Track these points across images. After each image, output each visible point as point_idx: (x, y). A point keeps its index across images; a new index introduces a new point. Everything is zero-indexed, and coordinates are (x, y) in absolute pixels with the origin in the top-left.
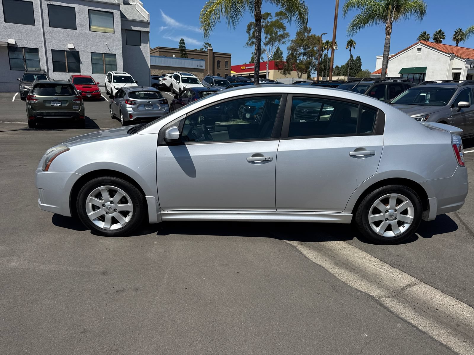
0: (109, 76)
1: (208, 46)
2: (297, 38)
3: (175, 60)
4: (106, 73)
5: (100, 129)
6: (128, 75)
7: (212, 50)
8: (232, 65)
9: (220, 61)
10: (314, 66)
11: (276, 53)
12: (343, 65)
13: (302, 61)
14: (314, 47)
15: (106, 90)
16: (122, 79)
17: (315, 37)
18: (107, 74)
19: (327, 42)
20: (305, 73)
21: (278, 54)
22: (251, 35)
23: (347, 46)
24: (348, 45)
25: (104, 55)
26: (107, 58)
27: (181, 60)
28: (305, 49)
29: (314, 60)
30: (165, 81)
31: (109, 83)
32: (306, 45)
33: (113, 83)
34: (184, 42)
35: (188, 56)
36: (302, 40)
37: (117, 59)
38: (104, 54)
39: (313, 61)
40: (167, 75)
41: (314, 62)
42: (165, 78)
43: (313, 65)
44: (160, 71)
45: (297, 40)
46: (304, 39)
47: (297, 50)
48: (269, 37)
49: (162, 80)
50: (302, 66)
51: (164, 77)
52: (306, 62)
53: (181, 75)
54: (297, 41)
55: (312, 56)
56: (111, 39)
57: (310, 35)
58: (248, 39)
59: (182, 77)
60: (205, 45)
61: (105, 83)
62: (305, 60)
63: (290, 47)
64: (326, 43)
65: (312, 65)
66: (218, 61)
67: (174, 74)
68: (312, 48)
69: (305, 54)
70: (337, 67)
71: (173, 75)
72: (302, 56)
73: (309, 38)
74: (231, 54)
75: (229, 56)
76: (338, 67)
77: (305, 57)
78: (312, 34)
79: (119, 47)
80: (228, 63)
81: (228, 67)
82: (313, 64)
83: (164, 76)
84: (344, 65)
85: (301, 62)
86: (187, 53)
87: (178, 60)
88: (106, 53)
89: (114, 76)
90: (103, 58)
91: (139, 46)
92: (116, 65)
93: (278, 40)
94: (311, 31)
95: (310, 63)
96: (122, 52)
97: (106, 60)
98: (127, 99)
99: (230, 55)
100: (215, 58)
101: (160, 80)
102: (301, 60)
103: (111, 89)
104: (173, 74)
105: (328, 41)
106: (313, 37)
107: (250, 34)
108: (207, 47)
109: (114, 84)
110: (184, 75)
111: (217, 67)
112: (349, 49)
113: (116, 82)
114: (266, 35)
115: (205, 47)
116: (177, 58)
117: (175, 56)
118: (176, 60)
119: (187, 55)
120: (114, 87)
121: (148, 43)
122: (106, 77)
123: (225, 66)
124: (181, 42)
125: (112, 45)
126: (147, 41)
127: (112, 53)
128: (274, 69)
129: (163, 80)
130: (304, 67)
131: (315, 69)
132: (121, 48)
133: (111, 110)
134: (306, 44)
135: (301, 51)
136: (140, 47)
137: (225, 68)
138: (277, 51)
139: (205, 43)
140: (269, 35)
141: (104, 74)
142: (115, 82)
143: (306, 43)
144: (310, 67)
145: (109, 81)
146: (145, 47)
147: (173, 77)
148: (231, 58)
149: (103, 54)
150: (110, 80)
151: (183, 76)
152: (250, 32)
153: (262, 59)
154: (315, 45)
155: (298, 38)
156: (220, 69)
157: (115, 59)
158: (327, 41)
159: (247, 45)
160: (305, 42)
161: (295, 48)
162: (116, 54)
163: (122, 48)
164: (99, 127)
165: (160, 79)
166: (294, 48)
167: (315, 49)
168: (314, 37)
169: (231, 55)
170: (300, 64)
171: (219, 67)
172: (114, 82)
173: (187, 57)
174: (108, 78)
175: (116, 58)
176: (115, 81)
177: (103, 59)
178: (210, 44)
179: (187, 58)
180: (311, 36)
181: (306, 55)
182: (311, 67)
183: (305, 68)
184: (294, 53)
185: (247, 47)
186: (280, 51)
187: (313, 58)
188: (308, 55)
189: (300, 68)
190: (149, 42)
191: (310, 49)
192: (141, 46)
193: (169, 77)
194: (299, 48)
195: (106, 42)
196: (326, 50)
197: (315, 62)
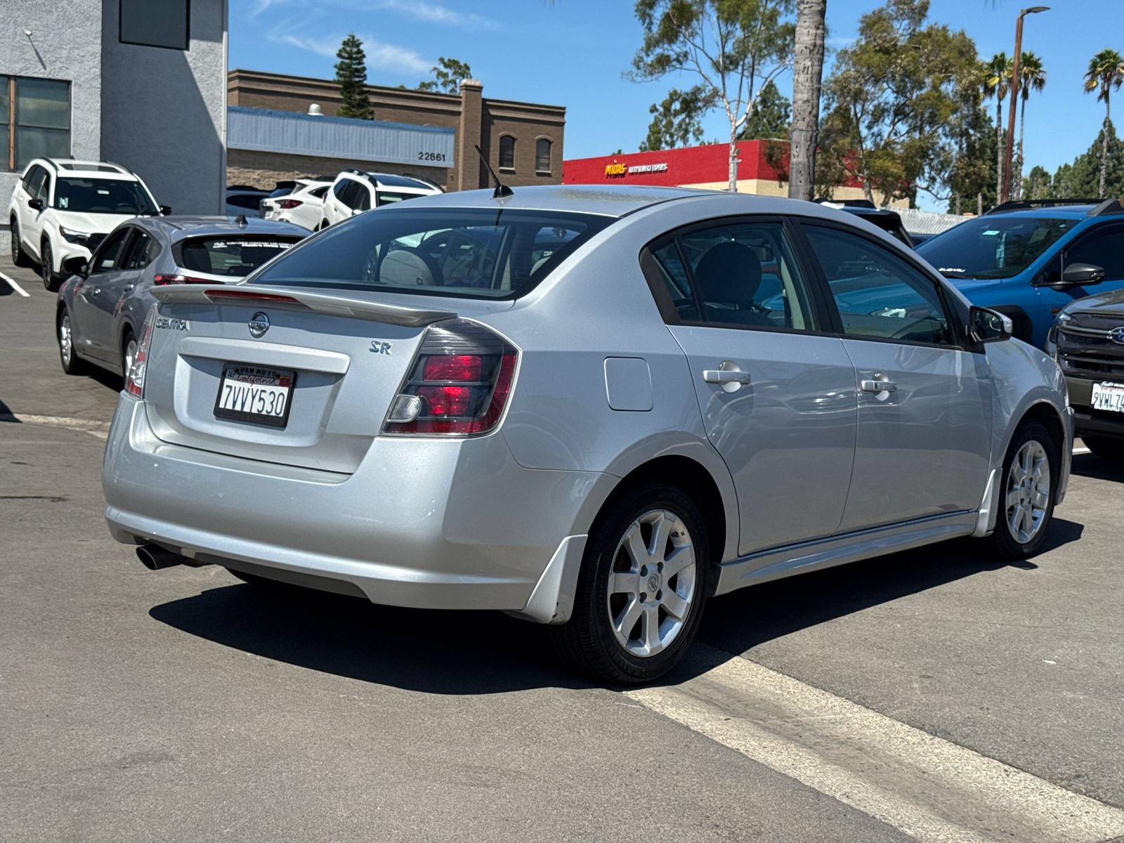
0: (36, 180)
1: (455, 73)
2: (863, 43)
3: (318, 125)
4: (17, 169)
5: (17, 421)
6: (124, 176)
7: (479, 89)
8: (566, 158)
9: (514, 140)
10: (944, 165)
11: (759, 108)
12: (1066, 166)
13: (888, 144)
14: (942, 83)
15: (13, 242)
16: (100, 192)
17: (946, 37)
18: (23, 168)
19: (999, 63)
20: (901, 197)
21: (771, 113)
22: (655, 29)
23: (1092, 80)
24: (1093, 73)
25: (12, 83)
26: (30, 96)
27: (346, 127)
28: (900, 91)
29: (944, 139)
30: (295, 213)
31: (36, 212)
32: (907, 74)
33: (54, 211)
34: (360, 52)
35: (376, 113)
36: (887, 52)
37: (73, 105)
38: (16, 78)
39: (941, 144)
40: (304, 186)
41: (943, 148)
42: (292, 197)
43: (942, 159)
44: (249, 175)
45: (864, 50)
46: (895, 45)
47: (863, 97)
48: (739, 34)
49: (277, 207)
50: (888, 164)
51: (288, 193)
52: (908, 148)
53: (375, 185)
54: (865, 56)
55: (933, 121)
56: (50, 12)
57: (924, 28)
58: (643, 44)
59: (379, 194)
60: (442, 68)
61: (13, 211)
62: (902, 138)
63: (835, 82)
64: (992, 66)
65: (935, 162)
66: (503, 138)
67: (337, 181)
68: (935, 88)
69: (900, 113)
70: (1038, 173)
71: (332, 185)
72: (888, 121)
73: (920, 43)
74: (564, 109)
75: (554, 116)
76: (1045, 175)
77: (902, 127)
78: (932, 23)
79: (89, 48)
80: (548, 147)
81: (548, 165)
82: (938, 156)
83: (289, 186)
84: (1071, 164)
85: (884, 148)
86: (373, 99)
87: (331, 127)
88: (22, 74)
89: (59, 180)
90: (7, 98)
91: (181, 49)
92: (68, 131)
93: (776, 51)
94: (929, 13)
95: (924, 155)
96: (98, 71)
97: (21, 105)
98: (167, 272)
99: (560, 112)
100: (492, 128)
101: (270, 209)
102: (885, 137)
103: (45, 239)
104: (332, 179)
105: (1003, 55)
106: (938, 39)
107: (651, 23)
108: (451, 77)
109: (58, 218)
110: (386, 183)
111: (501, 165)
112: (1098, 91)
113: (70, 209)
114: (723, 29)
115: (442, 80)
116: (325, 117)
117: (321, 110)
118: (325, 125)
119: (372, 109)
120: (61, 228)
121: (220, 40)
122: (20, 184)
123: (538, 158)
124: (348, 49)
125: (57, 40)
126: (214, 34)
127: (50, 77)
128: (759, 177)
129: (282, 207)
130: (896, 169)
131: (950, 177)
132: (94, 54)
133: (64, 330)
134: (904, 68)
135: (881, 100)
136: (186, 52)
137: (537, 168)
138: (764, 102)
139: (442, 60)
140: (738, 26)
141: (10, 171)
142: (63, 208)
143: (904, 63)
144: (927, 169)
145: (33, 204)
146: (205, 53)
147: (331, 193)
148: (565, 125)
149: (8, 77)
150: (39, 197)
151: (382, 188)
152: (650, 16)
153: (699, 132)
154: (946, 70)
155: (867, 43)
156: (513, 172)
157: (66, 104)
158: (996, 57)
159: (634, 70)
160: (903, 60)
161: (857, 86)
162: (68, 83)
163: (99, 55)
164: (10, 413)
165: (270, 202)
166: (852, 86)
167: (948, 88)
168: (942, 39)
169: (562, 114)
170: (880, 158)
171: (510, 162)
172: (57, 206)
173: (370, 117)
174: (26, 189)
175: (68, 98)
176: (64, 202)
177: (6, 103)
178: (467, 67)
179: (372, 119)
180: (929, 35)
181: (906, 116)
182: (932, 168)
183: (904, 176)
184: (852, 106)
185: (639, 79)
186: (780, 99)
187: (940, 131)
188: (915, 117)
189: (877, 174)
190: (225, 34)
191: (924, 92)
192: (187, 48)
193: (310, 193)
194: (874, 86)
195: (27, 25)
196: (995, 97)
197: (947, 148)
